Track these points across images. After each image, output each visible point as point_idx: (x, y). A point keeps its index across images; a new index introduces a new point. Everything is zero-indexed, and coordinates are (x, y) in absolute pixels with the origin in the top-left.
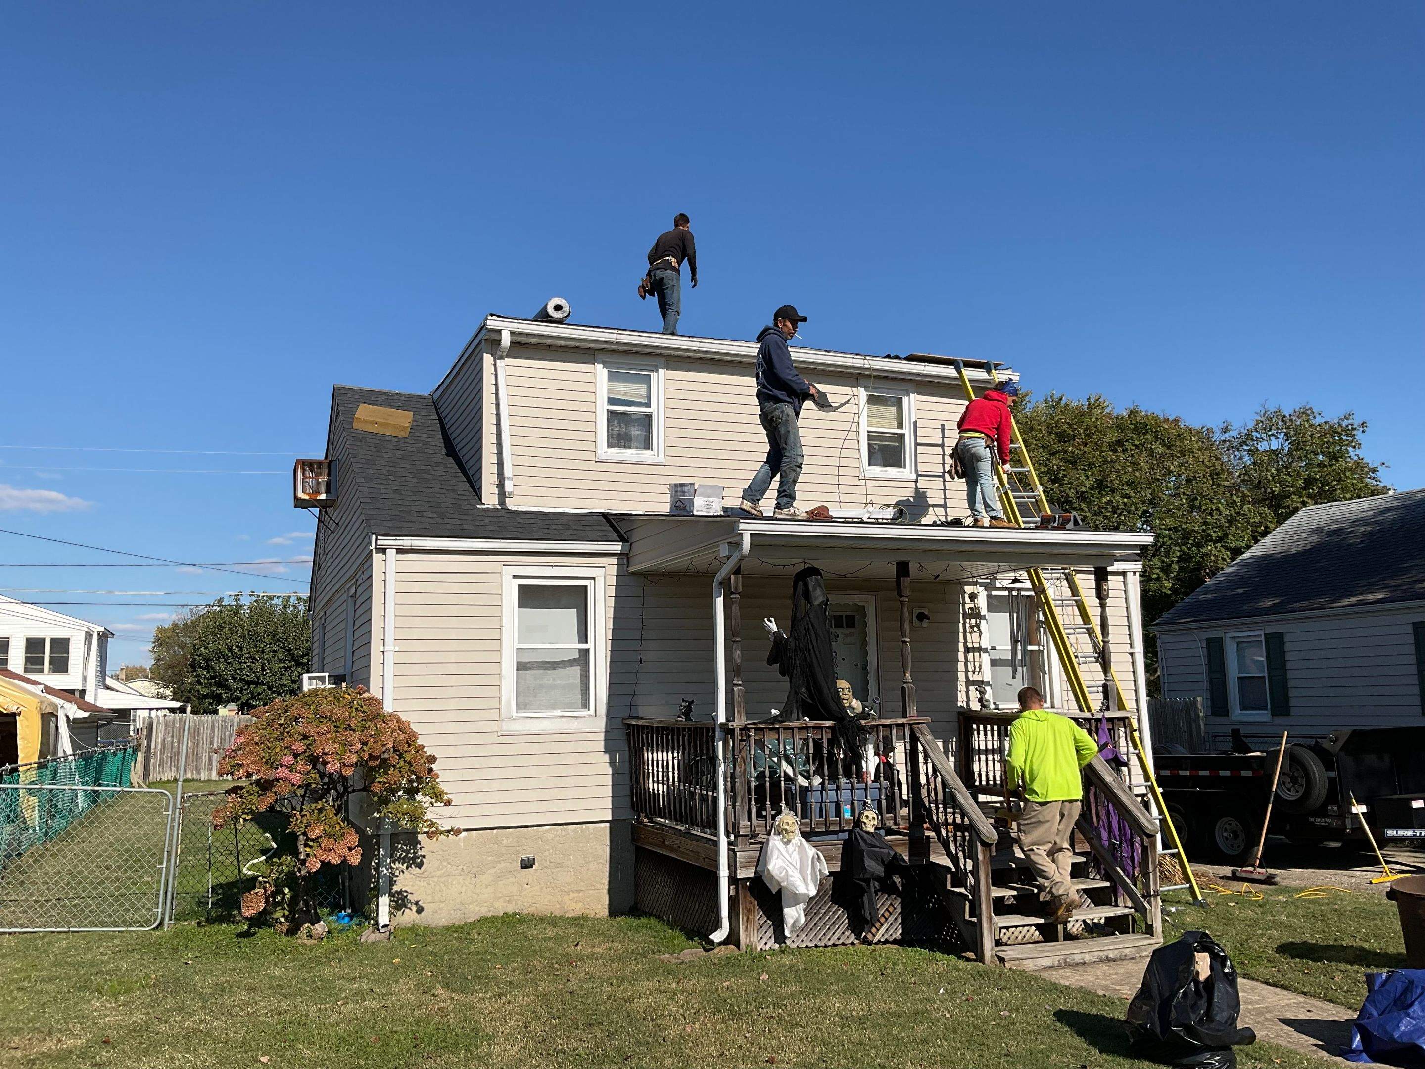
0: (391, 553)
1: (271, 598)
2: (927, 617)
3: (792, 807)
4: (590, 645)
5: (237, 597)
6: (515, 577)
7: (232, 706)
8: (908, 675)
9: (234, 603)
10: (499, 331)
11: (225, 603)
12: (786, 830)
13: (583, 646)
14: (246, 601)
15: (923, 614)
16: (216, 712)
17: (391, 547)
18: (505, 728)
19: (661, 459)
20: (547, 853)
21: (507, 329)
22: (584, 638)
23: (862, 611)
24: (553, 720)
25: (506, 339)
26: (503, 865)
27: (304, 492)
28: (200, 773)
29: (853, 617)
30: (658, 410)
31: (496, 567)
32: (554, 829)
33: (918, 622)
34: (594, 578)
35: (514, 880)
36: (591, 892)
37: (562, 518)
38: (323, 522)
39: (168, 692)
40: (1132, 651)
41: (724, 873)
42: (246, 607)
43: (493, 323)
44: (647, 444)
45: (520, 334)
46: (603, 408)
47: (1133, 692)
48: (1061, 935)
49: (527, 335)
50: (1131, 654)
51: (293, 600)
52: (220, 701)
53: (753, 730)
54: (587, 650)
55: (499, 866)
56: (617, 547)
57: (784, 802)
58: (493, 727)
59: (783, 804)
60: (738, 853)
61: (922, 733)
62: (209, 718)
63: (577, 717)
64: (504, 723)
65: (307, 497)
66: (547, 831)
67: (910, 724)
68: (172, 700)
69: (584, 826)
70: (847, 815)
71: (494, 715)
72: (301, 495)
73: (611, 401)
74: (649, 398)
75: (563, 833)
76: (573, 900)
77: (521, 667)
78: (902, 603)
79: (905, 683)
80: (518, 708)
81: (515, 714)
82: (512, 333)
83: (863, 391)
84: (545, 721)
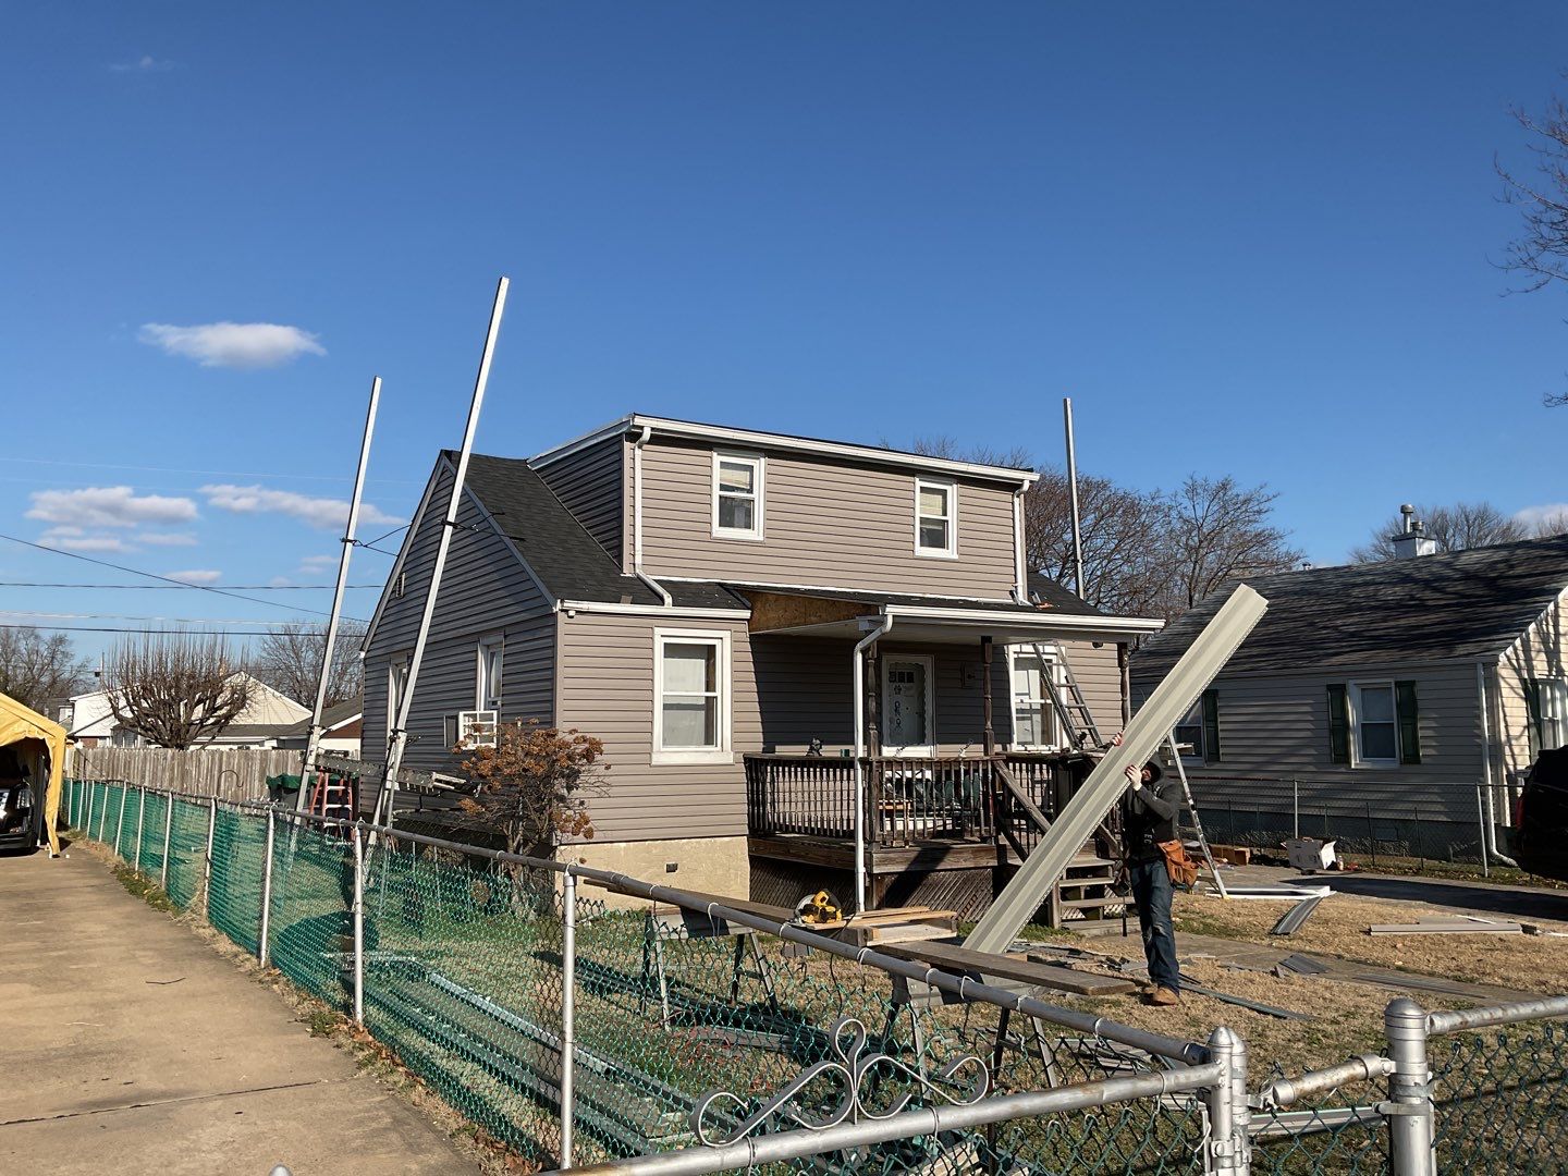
0: (573, 614)
4: (718, 694)
6: (662, 636)
8: (989, 723)
10: (642, 427)
13: (712, 694)
17: (573, 609)
18: (655, 760)
19: (761, 538)
20: (685, 862)
21: (648, 425)
22: (712, 688)
23: (921, 668)
24: (691, 754)
25: (647, 434)
26: (653, 870)
29: (912, 674)
30: (758, 495)
32: (691, 842)
34: (722, 639)
37: (691, 586)
41: (861, 869)
43: (638, 421)
44: (748, 526)
45: (658, 430)
46: (717, 493)
48: (1101, 917)
49: (663, 430)
54: (714, 698)
55: (651, 870)
56: (746, 614)
58: (647, 758)
60: (874, 855)
61: (1001, 767)
63: (709, 752)
64: (655, 755)
67: (992, 761)
69: (713, 840)
71: (648, 748)
73: (723, 488)
74: (751, 485)
75: (698, 845)
77: (666, 707)
78: (985, 668)
79: (987, 729)
80: (664, 744)
81: (662, 750)
82: (653, 429)
83: (919, 483)
84: (685, 755)
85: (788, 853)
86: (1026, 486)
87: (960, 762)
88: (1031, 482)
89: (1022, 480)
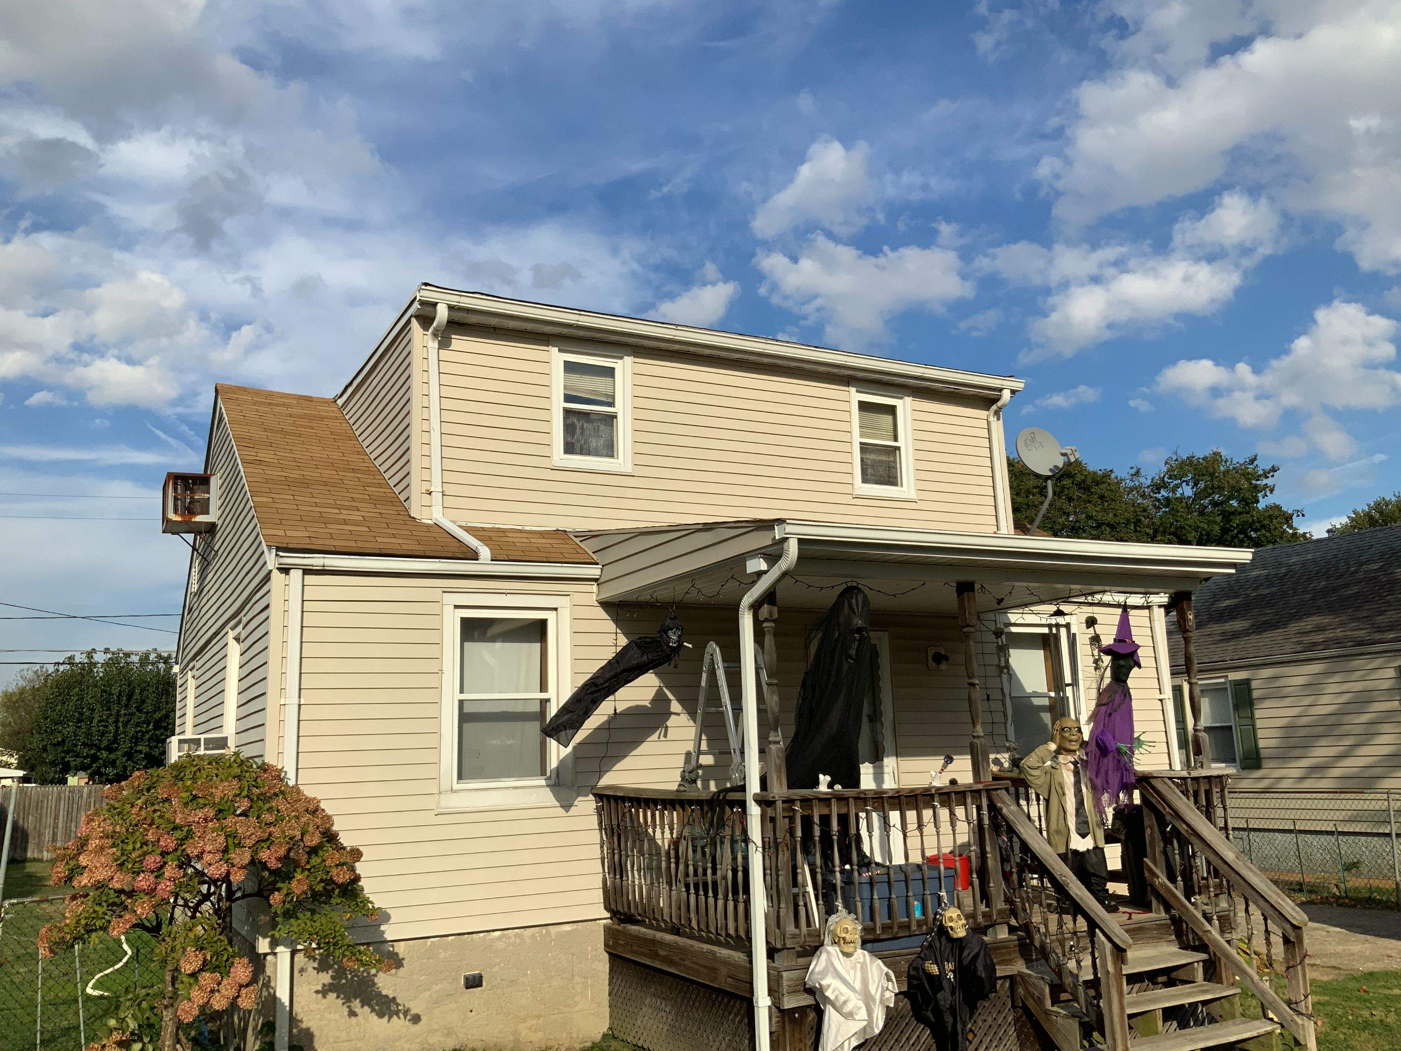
0: (296, 574)
1: (127, 655)
2: (946, 658)
3: (850, 908)
4: (551, 695)
5: (90, 654)
6: (456, 607)
7: (82, 774)
8: (979, 727)
9: (86, 661)
10: (435, 305)
11: (77, 660)
12: (844, 939)
13: (543, 696)
14: (100, 658)
15: (939, 654)
16: (64, 781)
17: (296, 567)
18: (443, 804)
19: (628, 469)
20: (496, 969)
21: (442, 303)
22: (543, 687)
24: (507, 791)
25: (442, 314)
26: (439, 987)
27: (176, 511)
28: (41, 852)
30: (622, 408)
31: (436, 594)
32: (506, 936)
33: (934, 665)
34: (556, 609)
35: (454, 1005)
36: (553, 1017)
38: (197, 551)
39: (13, 760)
40: (1161, 697)
41: (763, 1001)
42: (99, 665)
43: (428, 295)
44: (609, 452)
45: (461, 309)
46: (558, 405)
47: (1165, 744)
49: (468, 311)
50: (1161, 700)
51: (152, 657)
52: (67, 769)
53: (798, 803)
54: (548, 700)
55: (435, 988)
56: (594, 571)
57: (840, 900)
58: (430, 803)
59: (839, 904)
60: (785, 974)
61: (1004, 803)
62: (56, 789)
63: (536, 788)
64: (442, 797)
65: (179, 519)
66: (499, 938)
67: (988, 791)
68: (16, 768)
70: (918, 914)
71: (431, 787)
72: (172, 516)
73: (568, 398)
74: (613, 395)
75: (518, 941)
76: (530, 1028)
78: (967, 634)
79: (974, 737)
80: (460, 777)
81: (456, 786)
82: (451, 308)
83: (855, 396)
84: (494, 793)
85: (655, 956)
86: (1006, 395)
87: (932, 796)
88: (1013, 392)
89: (1001, 390)
